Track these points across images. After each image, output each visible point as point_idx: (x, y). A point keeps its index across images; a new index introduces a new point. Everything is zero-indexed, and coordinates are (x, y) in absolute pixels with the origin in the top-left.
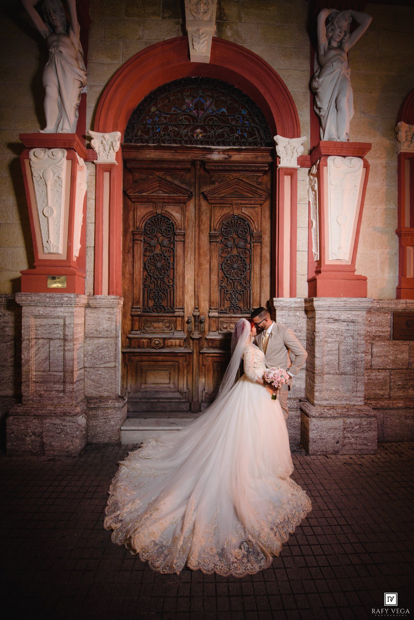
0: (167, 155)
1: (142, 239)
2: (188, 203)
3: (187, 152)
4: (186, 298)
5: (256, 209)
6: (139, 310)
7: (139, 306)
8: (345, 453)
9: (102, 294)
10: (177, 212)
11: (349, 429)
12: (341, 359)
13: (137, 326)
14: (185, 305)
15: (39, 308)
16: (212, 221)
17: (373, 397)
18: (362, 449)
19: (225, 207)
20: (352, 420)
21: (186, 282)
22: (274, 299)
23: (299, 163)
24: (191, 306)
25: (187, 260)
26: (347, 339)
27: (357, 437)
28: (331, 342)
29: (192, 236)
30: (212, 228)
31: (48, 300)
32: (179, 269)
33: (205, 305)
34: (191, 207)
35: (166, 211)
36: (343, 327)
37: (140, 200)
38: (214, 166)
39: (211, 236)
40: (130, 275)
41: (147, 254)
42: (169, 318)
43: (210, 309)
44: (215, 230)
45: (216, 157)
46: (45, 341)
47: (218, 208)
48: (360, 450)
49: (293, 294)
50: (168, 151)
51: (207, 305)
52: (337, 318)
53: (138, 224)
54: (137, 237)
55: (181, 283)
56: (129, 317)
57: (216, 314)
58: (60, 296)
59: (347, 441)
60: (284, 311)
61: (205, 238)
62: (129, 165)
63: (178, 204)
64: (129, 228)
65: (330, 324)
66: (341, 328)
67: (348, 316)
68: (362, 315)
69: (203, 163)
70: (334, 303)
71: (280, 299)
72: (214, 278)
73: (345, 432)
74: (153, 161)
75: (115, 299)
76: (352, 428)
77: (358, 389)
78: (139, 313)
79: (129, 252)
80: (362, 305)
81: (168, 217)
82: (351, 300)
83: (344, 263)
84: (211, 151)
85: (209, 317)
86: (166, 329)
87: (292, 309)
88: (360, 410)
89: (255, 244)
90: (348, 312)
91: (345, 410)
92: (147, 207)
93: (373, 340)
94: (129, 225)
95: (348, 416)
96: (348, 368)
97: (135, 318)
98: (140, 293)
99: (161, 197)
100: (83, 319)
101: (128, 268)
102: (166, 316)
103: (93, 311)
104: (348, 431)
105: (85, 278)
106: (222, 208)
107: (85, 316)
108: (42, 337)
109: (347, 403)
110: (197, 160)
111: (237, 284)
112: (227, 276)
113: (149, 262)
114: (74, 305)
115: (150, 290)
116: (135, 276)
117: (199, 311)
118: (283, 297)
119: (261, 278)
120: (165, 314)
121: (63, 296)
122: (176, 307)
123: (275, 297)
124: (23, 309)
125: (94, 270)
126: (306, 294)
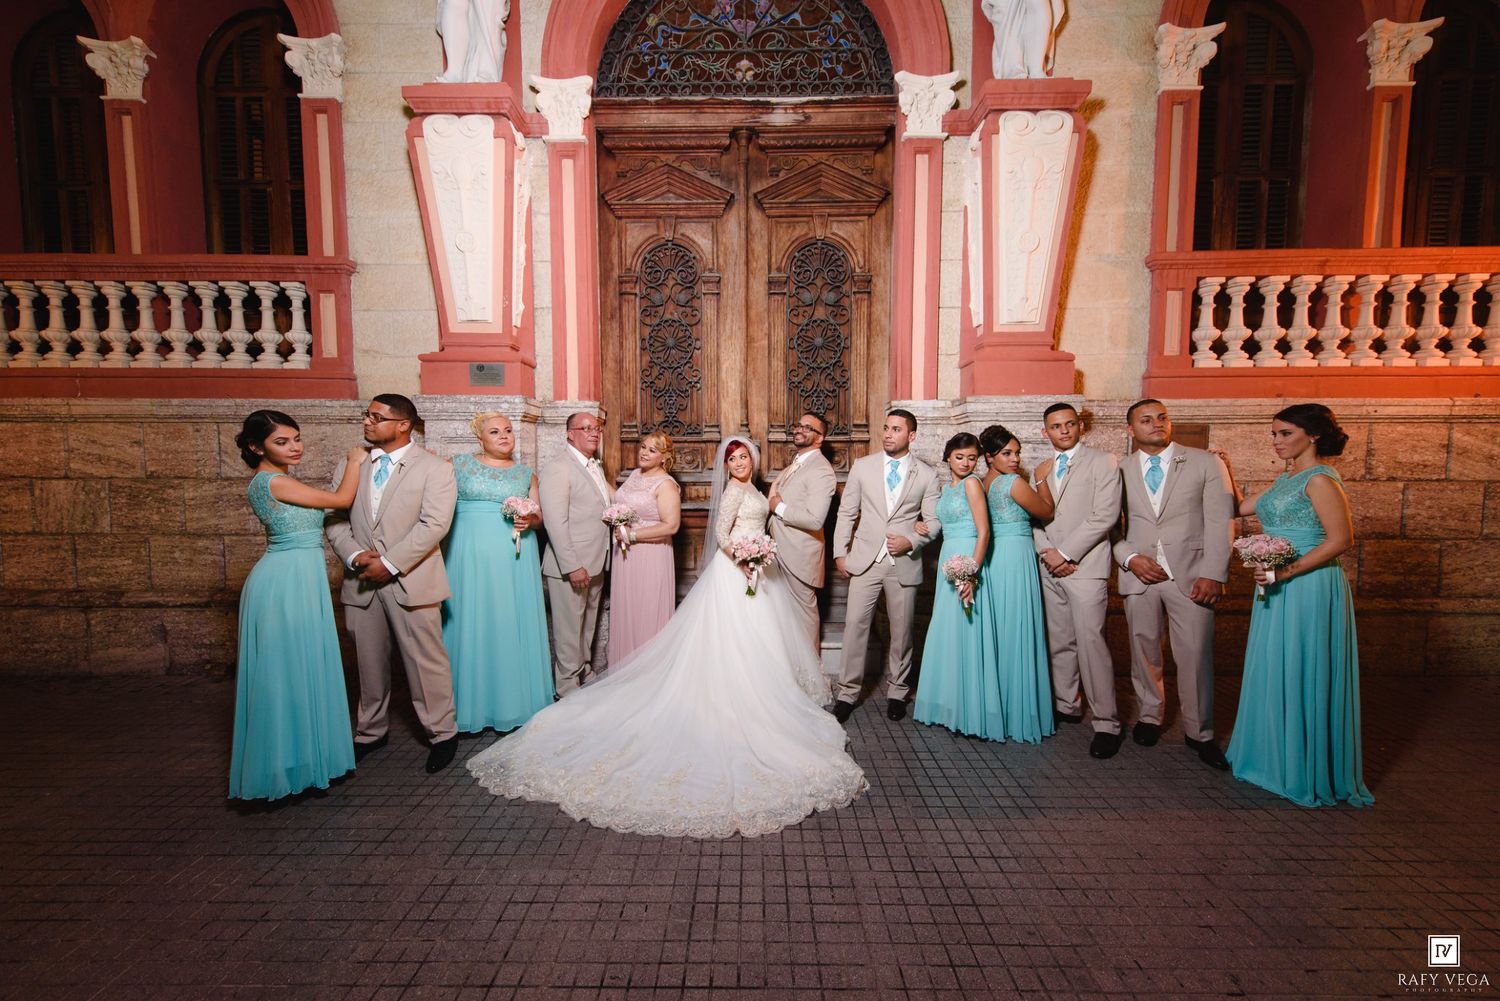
0: (682, 119)
1: (637, 291)
2: (725, 217)
3: (722, 111)
4: (725, 406)
5: (861, 224)
6: (634, 429)
7: (634, 423)
9: (566, 399)
10: (704, 236)
13: (633, 460)
14: (723, 420)
15: (456, 424)
16: (774, 252)
19: (798, 222)
21: (723, 375)
23: (947, 128)
24: (734, 419)
25: (725, 330)
29: (734, 283)
30: (774, 266)
31: (472, 408)
32: (710, 349)
33: (760, 420)
34: (732, 224)
35: (682, 235)
37: (632, 213)
38: (774, 139)
39: (770, 283)
40: (616, 361)
41: (648, 321)
42: (692, 445)
43: (772, 426)
44: (779, 270)
45: (779, 119)
47: (784, 225)
49: (932, 392)
50: (684, 111)
51: (765, 420)
53: (629, 262)
54: (627, 288)
55: (714, 377)
56: (616, 443)
57: (783, 437)
61: (759, 287)
62: (607, 143)
63: (706, 220)
64: (612, 269)
67: (1034, 431)
69: (753, 133)
70: (1008, 405)
72: (778, 365)
74: (655, 132)
75: (591, 407)
79: (612, 317)
81: (686, 245)
82: (1039, 400)
83: (1030, 329)
84: (768, 107)
85: (770, 442)
86: (687, 467)
89: (858, 296)
92: (645, 227)
94: (612, 264)
97: (628, 445)
98: (635, 397)
99: (673, 206)
100: (534, 445)
101: (612, 350)
102: (685, 442)
103: (552, 431)
105: (534, 368)
106: (792, 225)
107: (537, 440)
110: (741, 128)
111: (823, 377)
112: (804, 361)
113: (651, 337)
114: (519, 418)
115: (655, 391)
116: (626, 365)
117: (749, 431)
118: (910, 398)
119: (869, 363)
120: (685, 438)
121: (499, 400)
122: (704, 424)
123: (896, 399)
124: (427, 425)
125: (551, 353)
126: (956, 393)
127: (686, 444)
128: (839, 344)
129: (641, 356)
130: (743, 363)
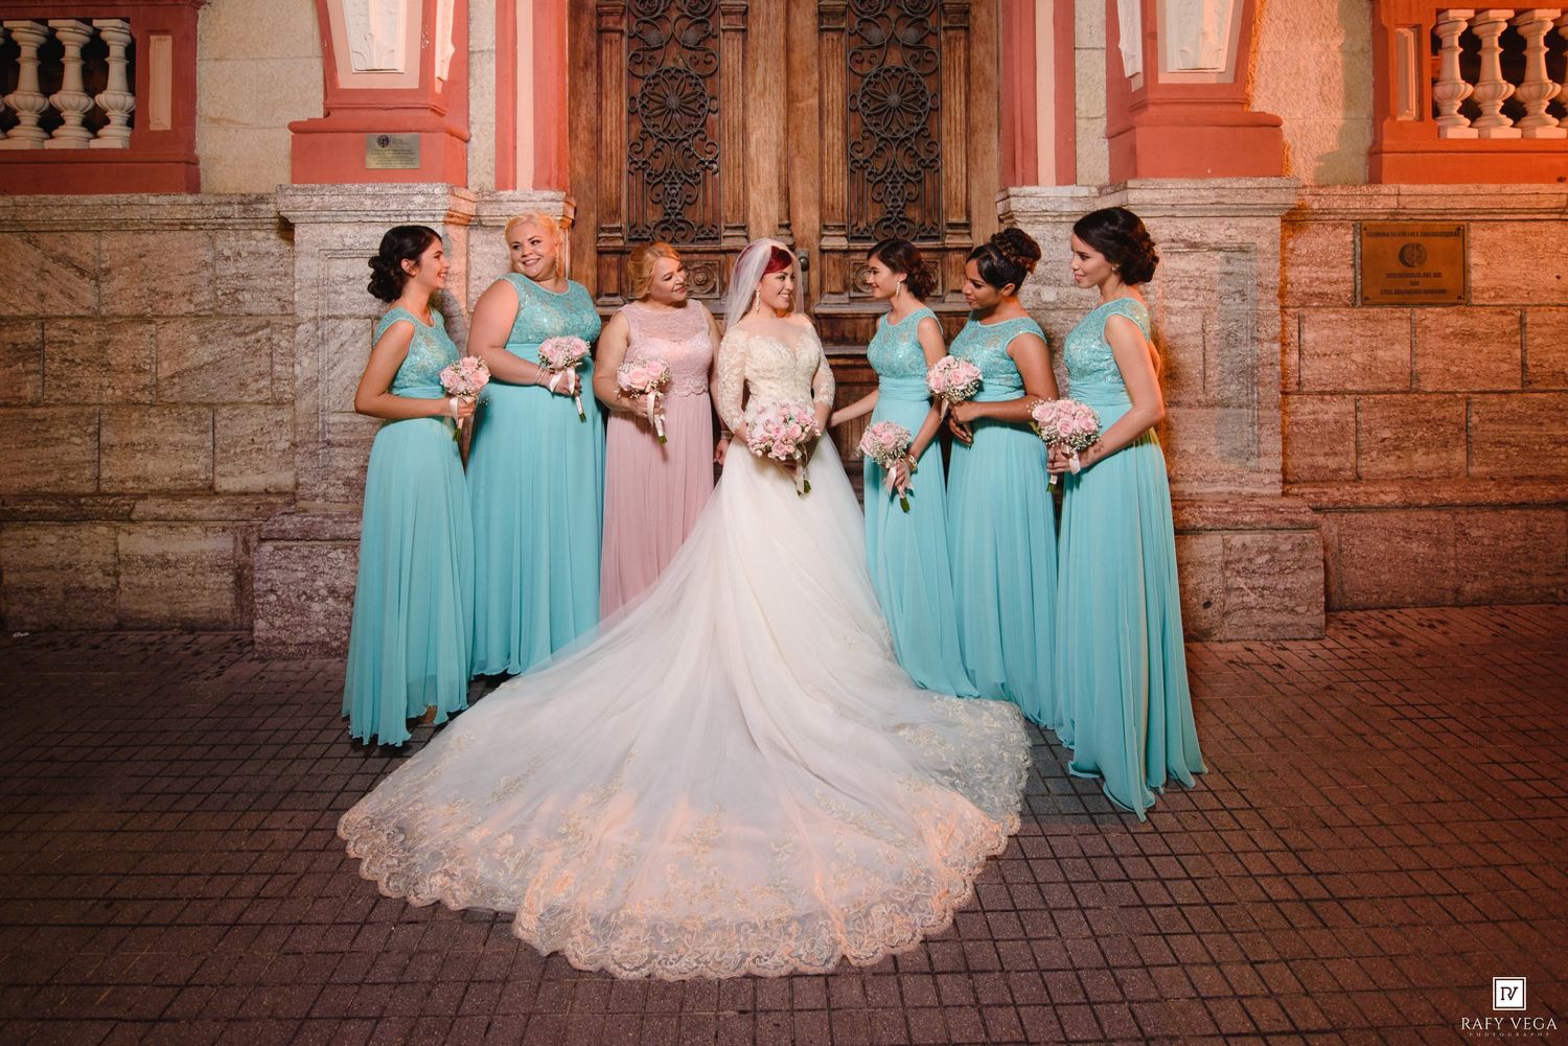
1: (624, 28)
4: (755, 197)
6: (619, 234)
7: (618, 225)
8: (1230, 636)
9: (515, 188)
11: (1240, 566)
12: (1212, 359)
13: (615, 282)
14: (751, 218)
15: (343, 229)
17: (1307, 475)
18: (1282, 625)
20: (1247, 538)
21: (752, 150)
22: (1013, 190)
24: (768, 217)
25: (754, 85)
26: (1225, 302)
27: (1264, 588)
28: (1182, 312)
29: (768, 15)
31: (368, 202)
32: (732, 113)
33: (807, 218)
36: (1214, 265)
39: (821, 15)
40: (592, 131)
41: (639, 71)
42: (705, 256)
43: (826, 227)
46: (361, 324)
48: (1274, 628)
49: (1067, 173)
51: (816, 217)
52: (1198, 238)
54: (609, 22)
55: (739, 153)
56: (590, 255)
57: (843, 243)
58: (404, 191)
59: (1234, 599)
60: (1040, 227)
61: (804, 20)
65: (1177, 257)
66: (1210, 269)
67: (1228, 233)
68: (1269, 229)
70: (1187, 193)
71: (1027, 189)
72: (834, 135)
73: (1228, 574)
75: (552, 200)
76: (1250, 560)
77: (1264, 446)
78: (620, 243)
79: (586, 65)
80: (1270, 199)
82: (1236, 185)
83: (1211, 80)
85: (823, 251)
86: (697, 290)
87: (1064, 219)
88: (1272, 509)
89: (950, 33)
90: (1227, 221)
91: (1227, 510)
93: (1303, 306)
95: (1237, 528)
96: (1233, 387)
97: (608, 259)
98: (619, 186)
100: (463, 260)
101: (586, 112)
102: (696, 252)
103: (491, 237)
104: (1238, 572)
105: (467, 141)
107: (468, 254)
108: (349, 312)
109: (1233, 489)
111: (901, 152)
112: (872, 128)
113: (644, 95)
114: (441, 219)
115: (649, 175)
116: (606, 136)
117: (791, 235)
118: (1036, 183)
119: (970, 132)
120: (694, 247)
121: (411, 191)
122: (723, 224)
123: (1014, 184)
124: (298, 231)
125: (493, 120)
126: (1104, 175)
127: (696, 256)
128: (924, 103)
129: (629, 123)
130: (782, 134)
